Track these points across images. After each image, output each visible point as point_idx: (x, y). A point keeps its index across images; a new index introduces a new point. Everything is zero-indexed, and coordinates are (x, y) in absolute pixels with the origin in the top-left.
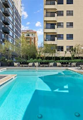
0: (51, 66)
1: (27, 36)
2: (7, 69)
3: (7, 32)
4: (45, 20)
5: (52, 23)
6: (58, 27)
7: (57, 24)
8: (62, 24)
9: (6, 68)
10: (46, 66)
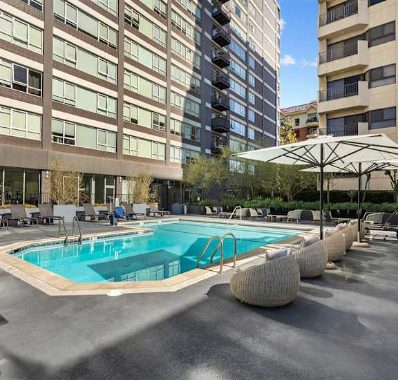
0: (293, 221)
1: (308, 121)
2: (180, 220)
3: (220, 129)
4: (320, 74)
5: (350, 75)
6: (374, 84)
7: (367, 76)
8: (388, 72)
9: (178, 219)
10: (281, 220)
